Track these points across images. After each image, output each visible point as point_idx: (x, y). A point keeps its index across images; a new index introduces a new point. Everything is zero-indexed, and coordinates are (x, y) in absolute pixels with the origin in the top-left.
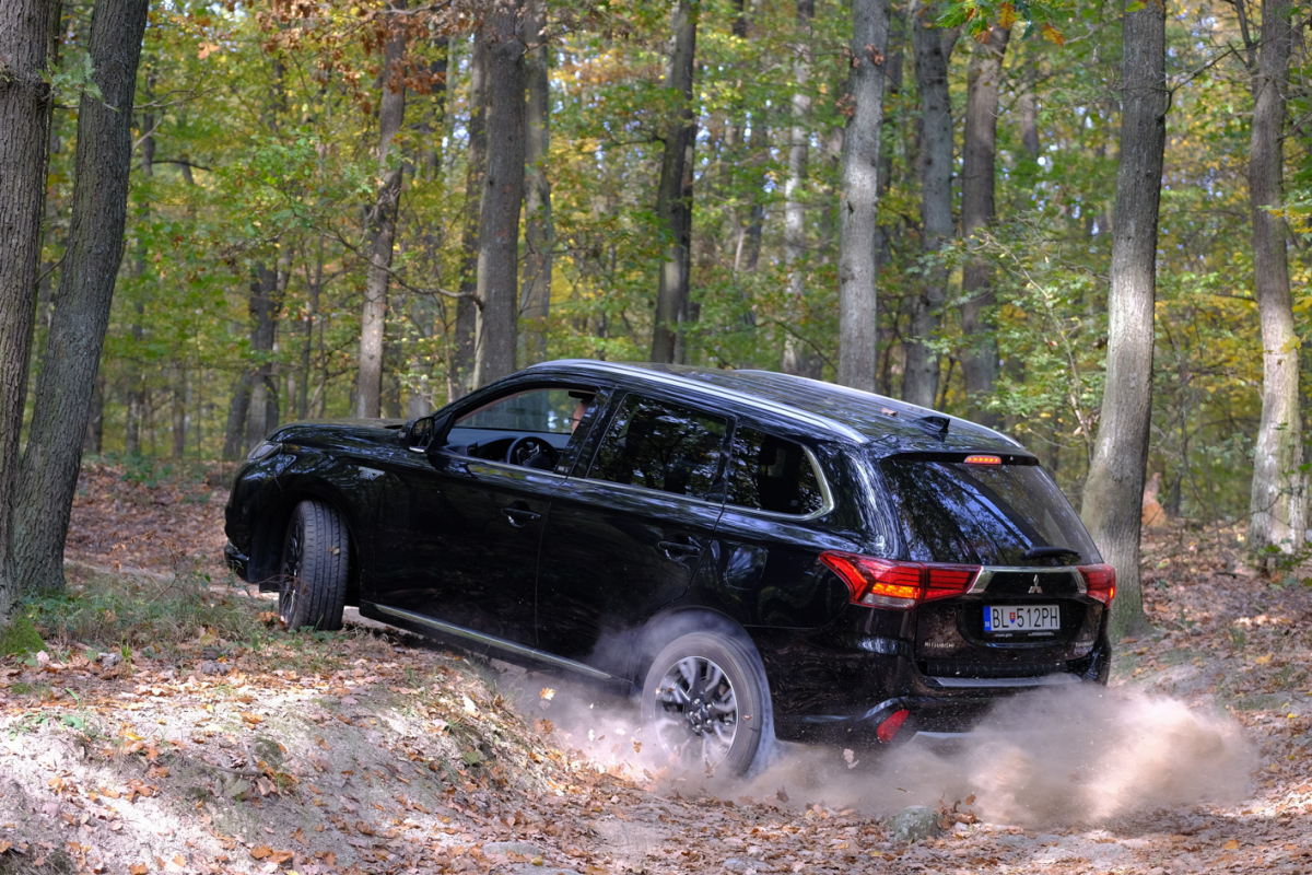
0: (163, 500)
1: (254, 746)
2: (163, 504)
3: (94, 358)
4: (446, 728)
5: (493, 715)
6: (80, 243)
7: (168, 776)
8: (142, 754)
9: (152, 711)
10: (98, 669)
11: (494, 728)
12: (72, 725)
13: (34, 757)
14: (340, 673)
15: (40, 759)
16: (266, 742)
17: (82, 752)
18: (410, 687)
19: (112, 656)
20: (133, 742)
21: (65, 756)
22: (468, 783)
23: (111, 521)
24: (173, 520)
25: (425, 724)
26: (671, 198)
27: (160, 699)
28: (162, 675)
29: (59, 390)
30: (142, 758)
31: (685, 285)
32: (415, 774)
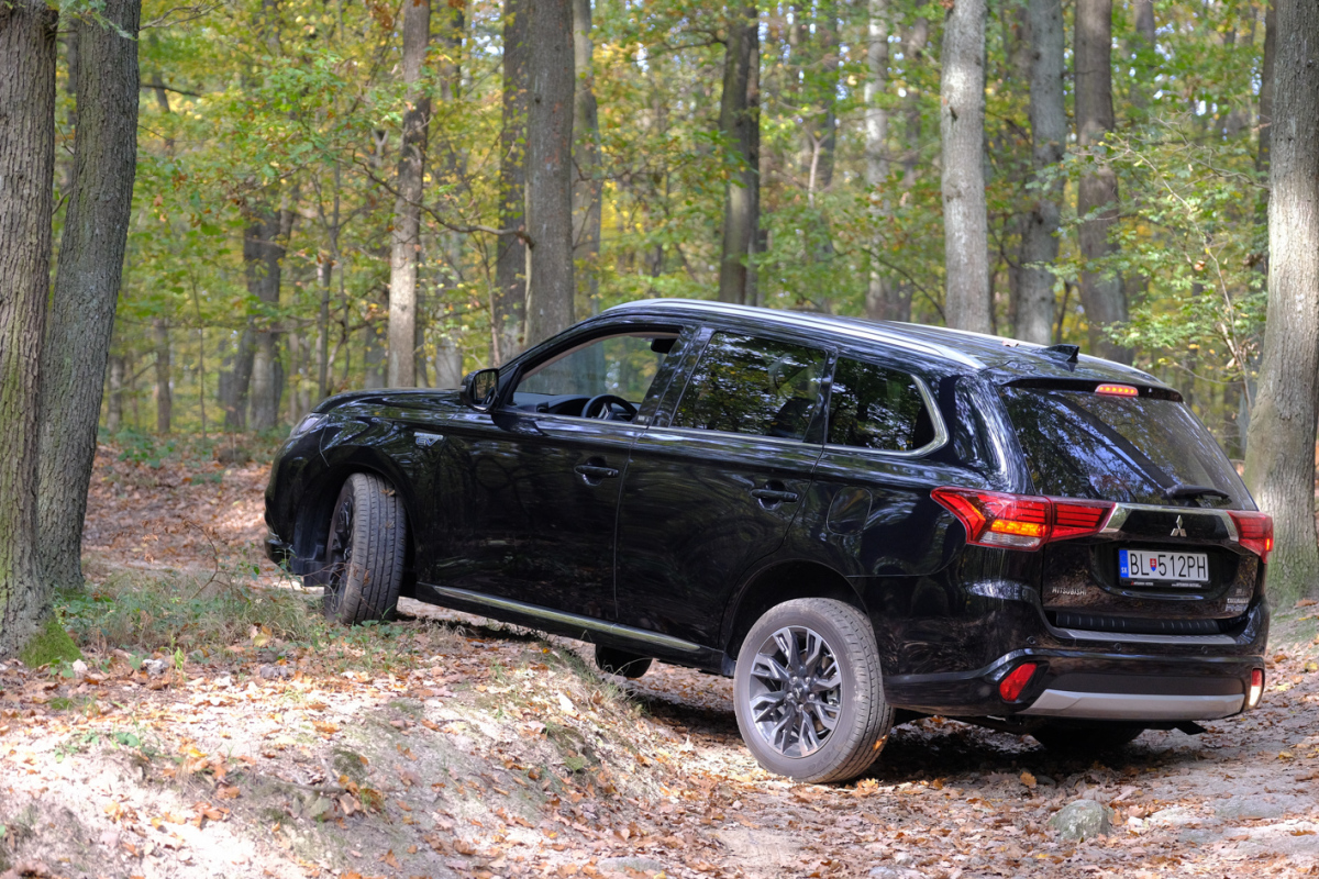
0: (169, 481)
1: (333, 759)
2: (169, 486)
3: (107, 322)
4: (544, 731)
5: (592, 715)
6: (86, 190)
7: (239, 796)
8: (207, 773)
9: (214, 724)
10: (144, 678)
11: (595, 728)
12: (126, 743)
13: (85, 781)
14: (418, 673)
15: (92, 783)
16: (346, 753)
17: (140, 773)
18: (499, 685)
19: (158, 663)
20: (197, 760)
21: (121, 779)
22: (573, 792)
23: (110, 508)
24: (183, 504)
25: (520, 726)
26: (735, 110)
27: (221, 709)
28: (219, 682)
29: (68, 360)
30: (209, 778)
31: (754, 210)
32: (513, 785)
